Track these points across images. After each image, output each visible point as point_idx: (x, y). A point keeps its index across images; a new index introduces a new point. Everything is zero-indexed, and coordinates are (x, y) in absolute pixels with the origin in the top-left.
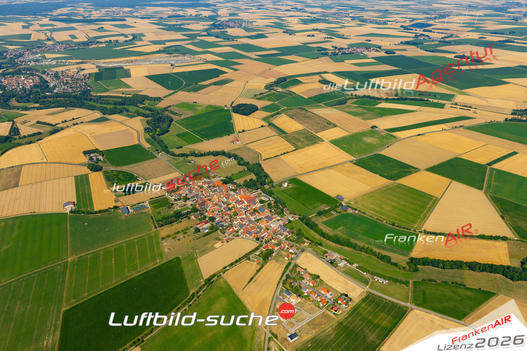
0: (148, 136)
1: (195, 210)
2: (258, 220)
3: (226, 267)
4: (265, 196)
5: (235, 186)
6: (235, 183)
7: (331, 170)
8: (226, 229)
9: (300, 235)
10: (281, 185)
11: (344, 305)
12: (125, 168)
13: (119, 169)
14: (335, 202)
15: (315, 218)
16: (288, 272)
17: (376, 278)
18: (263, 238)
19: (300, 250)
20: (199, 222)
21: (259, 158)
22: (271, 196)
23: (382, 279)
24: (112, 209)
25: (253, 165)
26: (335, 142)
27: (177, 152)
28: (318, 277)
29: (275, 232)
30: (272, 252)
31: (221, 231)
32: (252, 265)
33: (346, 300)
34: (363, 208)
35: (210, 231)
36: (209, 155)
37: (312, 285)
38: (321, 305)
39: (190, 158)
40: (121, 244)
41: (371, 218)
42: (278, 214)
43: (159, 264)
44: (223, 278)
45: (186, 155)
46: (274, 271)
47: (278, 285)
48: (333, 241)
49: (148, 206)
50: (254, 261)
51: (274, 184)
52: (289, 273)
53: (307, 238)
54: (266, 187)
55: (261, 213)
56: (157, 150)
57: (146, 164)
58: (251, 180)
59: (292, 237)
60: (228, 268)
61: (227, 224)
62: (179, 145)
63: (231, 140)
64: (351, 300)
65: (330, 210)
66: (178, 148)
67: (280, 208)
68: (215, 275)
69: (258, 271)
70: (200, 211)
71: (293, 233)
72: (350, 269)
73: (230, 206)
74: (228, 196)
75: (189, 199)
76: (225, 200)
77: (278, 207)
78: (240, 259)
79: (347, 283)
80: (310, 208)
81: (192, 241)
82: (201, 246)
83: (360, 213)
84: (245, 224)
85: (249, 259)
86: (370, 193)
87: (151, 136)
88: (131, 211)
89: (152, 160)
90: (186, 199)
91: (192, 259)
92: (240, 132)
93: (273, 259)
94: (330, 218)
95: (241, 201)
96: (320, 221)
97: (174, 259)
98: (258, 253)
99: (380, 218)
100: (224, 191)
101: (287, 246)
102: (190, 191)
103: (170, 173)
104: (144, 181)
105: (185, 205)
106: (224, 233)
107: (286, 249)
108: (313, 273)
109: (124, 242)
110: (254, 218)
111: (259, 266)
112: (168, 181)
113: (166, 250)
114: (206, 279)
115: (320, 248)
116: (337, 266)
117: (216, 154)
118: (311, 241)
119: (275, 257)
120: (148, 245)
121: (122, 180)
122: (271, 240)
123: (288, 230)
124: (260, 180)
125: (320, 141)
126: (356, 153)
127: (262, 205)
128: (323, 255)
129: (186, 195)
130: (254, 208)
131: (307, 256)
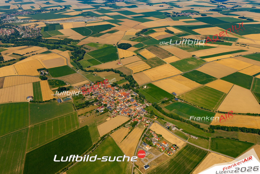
0: (72, 61)
1: (96, 100)
2: (130, 106)
3: (112, 131)
4: (134, 93)
5: (118, 88)
6: (118, 86)
7: (170, 79)
8: (113, 111)
9: (152, 113)
10: (143, 87)
11: (174, 150)
12: (59, 78)
13: (56, 78)
14: (171, 96)
15: (160, 105)
16: (145, 133)
17: (192, 136)
18: (132, 115)
19: (152, 122)
20: (98, 107)
21: (131, 73)
22: (137, 93)
23: (195, 137)
24: (52, 100)
25: (128, 76)
26: (173, 64)
27: (88, 69)
28: (161, 136)
29: (139, 112)
30: (137, 123)
31: (110, 112)
32: (126, 130)
33: (176, 148)
34: (186, 99)
35: (104, 112)
36: (104, 71)
37: (158, 140)
38: (162, 150)
39: (94, 73)
40: (56, 118)
41: (190, 104)
42: (141, 102)
43: (77, 129)
44: (111, 137)
45: (92, 71)
46: (138, 132)
47: (140, 140)
48: (169, 117)
49: (72, 98)
50: (127, 128)
51: (139, 87)
52: (146, 134)
53: (156, 115)
54: (135, 88)
55: (132, 102)
56: (77, 69)
57: (71, 76)
58: (127, 84)
59: (148, 115)
60: (113, 131)
61: (113, 108)
62: (88, 66)
63: (117, 63)
64: (178, 148)
65: (168, 100)
66: (88, 67)
67: (142, 99)
68: (106, 135)
69: (129, 133)
70: (99, 101)
71: (148, 113)
72: (178, 131)
73: (115, 99)
74: (114, 93)
75: (93, 95)
76: (112, 95)
77: (141, 99)
78: (120, 126)
79: (176, 139)
80: (158, 99)
81: (95, 117)
82: (99, 119)
83: (184, 102)
84: (123, 108)
85: (124, 126)
86: (190, 91)
87: (74, 61)
88: (62, 101)
89: (74, 74)
91: (94, 126)
92: (121, 59)
93: (137, 126)
94: (168, 105)
95: (121, 96)
96: (163, 106)
97: (85, 127)
98: (129, 123)
99: (195, 105)
100: (112, 90)
101: (145, 120)
102: (94, 91)
103: (84, 81)
104: (69, 85)
105: (91, 98)
106: (112, 113)
107: (144, 121)
108: (158, 134)
109: (58, 118)
110: (128, 105)
111: (130, 130)
112: (82, 85)
113: (81, 122)
114: (101, 137)
115: (163, 121)
116: (171, 130)
117: (108, 70)
118: (158, 117)
119: (138, 125)
120: (71, 119)
121: (58, 85)
122: (136, 116)
123: (146, 111)
124: (131, 85)
125: (164, 63)
126: (184, 70)
127: (132, 98)
128: (164, 124)
129: (92, 92)
130: (128, 99)
131: (155, 125)
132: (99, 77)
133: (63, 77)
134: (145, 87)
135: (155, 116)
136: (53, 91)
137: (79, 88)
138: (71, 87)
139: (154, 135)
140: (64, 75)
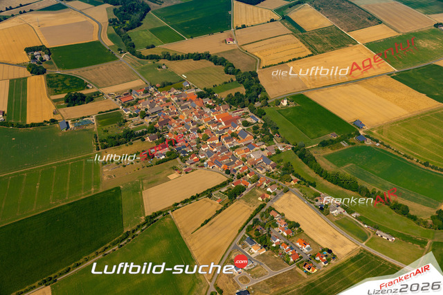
0: (112, 31)
1: (153, 130)
2: (234, 148)
3: (178, 204)
4: (252, 117)
5: (214, 101)
6: (215, 98)
7: (357, 85)
8: (188, 157)
9: (288, 170)
10: (278, 103)
11: (323, 263)
12: (74, 72)
13: (66, 72)
14: (349, 130)
15: (316, 150)
16: (258, 216)
17: (380, 233)
18: (235, 171)
19: (282, 190)
20: (155, 145)
21: (256, 65)
22: (261, 117)
23: (388, 236)
24: (48, 122)
25: (244, 73)
26: (371, 46)
27: (146, 52)
28: (297, 225)
29: (254, 165)
30: (244, 189)
31: (181, 158)
32: (212, 204)
33: (328, 257)
34: (388, 139)
35: (167, 157)
36: (188, 58)
37: (286, 235)
38: (292, 260)
39: (161, 62)
40: (51, 166)
41: (396, 154)
42: (264, 141)
43: (93, 194)
44: (170, 217)
45: (157, 58)
46: (241, 212)
47: (240, 231)
48: (332, 181)
49: (94, 122)
50: (216, 200)
51: (269, 102)
52: (260, 219)
53: (297, 176)
54: (257, 104)
55: (241, 139)
56: (120, 50)
57: (102, 68)
58: (237, 94)
59: (276, 172)
60: (180, 205)
61: (191, 150)
62: (150, 44)
63: (223, 39)
64: (334, 257)
65: (339, 140)
66: (148, 48)
67: (268, 134)
68: (160, 213)
69: (219, 212)
70: (160, 131)
71: (278, 167)
72: (346, 218)
73: (201, 128)
74: (201, 115)
75: (148, 115)
76: (196, 119)
77: (266, 133)
78: (198, 196)
79: (335, 236)
80: (313, 136)
81: (141, 169)
82: (152, 175)
83: (382, 146)
84: (216, 152)
85: (210, 196)
86: (405, 120)
87: (116, 30)
88: (71, 126)
89: (111, 63)
90: (144, 115)
91: (136, 190)
92: (238, 28)
93: (242, 198)
94: (336, 151)
95: (217, 122)
96: (322, 155)
97: (112, 189)
98: (224, 190)
99: (408, 155)
100: (197, 106)
101: (265, 184)
102: (152, 105)
103: (131, 80)
104: (95, 90)
105: (142, 123)
106: (185, 161)
107: (263, 187)
108: (292, 220)
109: (54, 165)
110: (230, 145)
111: (221, 206)
112: (126, 91)
113: (105, 178)
114: (148, 216)
115: (312, 190)
116: (328, 213)
117: (198, 57)
118: (302, 179)
119: (245, 196)
120: (83, 169)
121: (68, 87)
122: (246, 174)
123: (272, 162)
124: (249, 95)
125: (351, 43)
126: (400, 63)
127: (245, 128)
128: (312, 199)
129: (146, 110)
130: (233, 131)
131: (289, 198)
132: (173, 73)
133: (83, 69)
134: (285, 103)
135: (295, 176)
136: (54, 101)
137: (117, 96)
138: (97, 94)
139: (279, 221)
140: (87, 66)
